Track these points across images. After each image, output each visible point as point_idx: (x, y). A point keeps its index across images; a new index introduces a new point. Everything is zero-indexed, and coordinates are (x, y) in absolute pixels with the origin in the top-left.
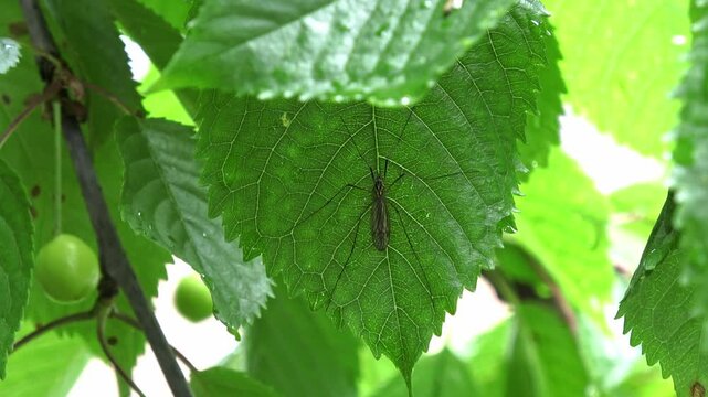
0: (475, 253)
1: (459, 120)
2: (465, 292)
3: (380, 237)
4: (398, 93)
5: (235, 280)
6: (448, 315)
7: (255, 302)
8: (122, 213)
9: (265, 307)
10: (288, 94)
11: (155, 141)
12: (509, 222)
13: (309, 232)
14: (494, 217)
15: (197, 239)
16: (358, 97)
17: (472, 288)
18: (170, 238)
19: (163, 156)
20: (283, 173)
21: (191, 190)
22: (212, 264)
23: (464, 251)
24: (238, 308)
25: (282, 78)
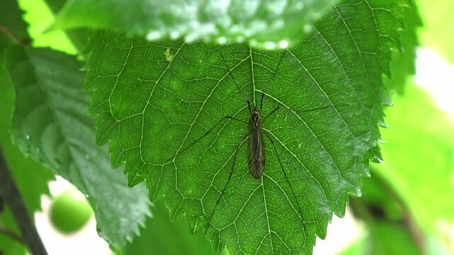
0: (344, 182)
1: (330, 57)
2: (335, 217)
3: (256, 166)
4: (277, 37)
5: (115, 200)
6: (318, 239)
7: (134, 221)
8: (12, 137)
9: (143, 226)
10: (175, 35)
11: (41, 68)
12: (375, 153)
13: (189, 160)
14: (361, 147)
15: (80, 161)
16: (240, 40)
17: (342, 215)
18: (57, 160)
19: (49, 83)
20: (165, 104)
21: (74, 115)
22: (95, 185)
23: (334, 180)
24: (118, 226)
25: (169, 20)
